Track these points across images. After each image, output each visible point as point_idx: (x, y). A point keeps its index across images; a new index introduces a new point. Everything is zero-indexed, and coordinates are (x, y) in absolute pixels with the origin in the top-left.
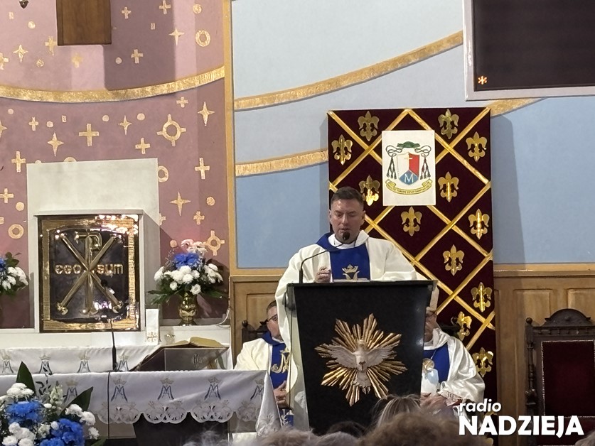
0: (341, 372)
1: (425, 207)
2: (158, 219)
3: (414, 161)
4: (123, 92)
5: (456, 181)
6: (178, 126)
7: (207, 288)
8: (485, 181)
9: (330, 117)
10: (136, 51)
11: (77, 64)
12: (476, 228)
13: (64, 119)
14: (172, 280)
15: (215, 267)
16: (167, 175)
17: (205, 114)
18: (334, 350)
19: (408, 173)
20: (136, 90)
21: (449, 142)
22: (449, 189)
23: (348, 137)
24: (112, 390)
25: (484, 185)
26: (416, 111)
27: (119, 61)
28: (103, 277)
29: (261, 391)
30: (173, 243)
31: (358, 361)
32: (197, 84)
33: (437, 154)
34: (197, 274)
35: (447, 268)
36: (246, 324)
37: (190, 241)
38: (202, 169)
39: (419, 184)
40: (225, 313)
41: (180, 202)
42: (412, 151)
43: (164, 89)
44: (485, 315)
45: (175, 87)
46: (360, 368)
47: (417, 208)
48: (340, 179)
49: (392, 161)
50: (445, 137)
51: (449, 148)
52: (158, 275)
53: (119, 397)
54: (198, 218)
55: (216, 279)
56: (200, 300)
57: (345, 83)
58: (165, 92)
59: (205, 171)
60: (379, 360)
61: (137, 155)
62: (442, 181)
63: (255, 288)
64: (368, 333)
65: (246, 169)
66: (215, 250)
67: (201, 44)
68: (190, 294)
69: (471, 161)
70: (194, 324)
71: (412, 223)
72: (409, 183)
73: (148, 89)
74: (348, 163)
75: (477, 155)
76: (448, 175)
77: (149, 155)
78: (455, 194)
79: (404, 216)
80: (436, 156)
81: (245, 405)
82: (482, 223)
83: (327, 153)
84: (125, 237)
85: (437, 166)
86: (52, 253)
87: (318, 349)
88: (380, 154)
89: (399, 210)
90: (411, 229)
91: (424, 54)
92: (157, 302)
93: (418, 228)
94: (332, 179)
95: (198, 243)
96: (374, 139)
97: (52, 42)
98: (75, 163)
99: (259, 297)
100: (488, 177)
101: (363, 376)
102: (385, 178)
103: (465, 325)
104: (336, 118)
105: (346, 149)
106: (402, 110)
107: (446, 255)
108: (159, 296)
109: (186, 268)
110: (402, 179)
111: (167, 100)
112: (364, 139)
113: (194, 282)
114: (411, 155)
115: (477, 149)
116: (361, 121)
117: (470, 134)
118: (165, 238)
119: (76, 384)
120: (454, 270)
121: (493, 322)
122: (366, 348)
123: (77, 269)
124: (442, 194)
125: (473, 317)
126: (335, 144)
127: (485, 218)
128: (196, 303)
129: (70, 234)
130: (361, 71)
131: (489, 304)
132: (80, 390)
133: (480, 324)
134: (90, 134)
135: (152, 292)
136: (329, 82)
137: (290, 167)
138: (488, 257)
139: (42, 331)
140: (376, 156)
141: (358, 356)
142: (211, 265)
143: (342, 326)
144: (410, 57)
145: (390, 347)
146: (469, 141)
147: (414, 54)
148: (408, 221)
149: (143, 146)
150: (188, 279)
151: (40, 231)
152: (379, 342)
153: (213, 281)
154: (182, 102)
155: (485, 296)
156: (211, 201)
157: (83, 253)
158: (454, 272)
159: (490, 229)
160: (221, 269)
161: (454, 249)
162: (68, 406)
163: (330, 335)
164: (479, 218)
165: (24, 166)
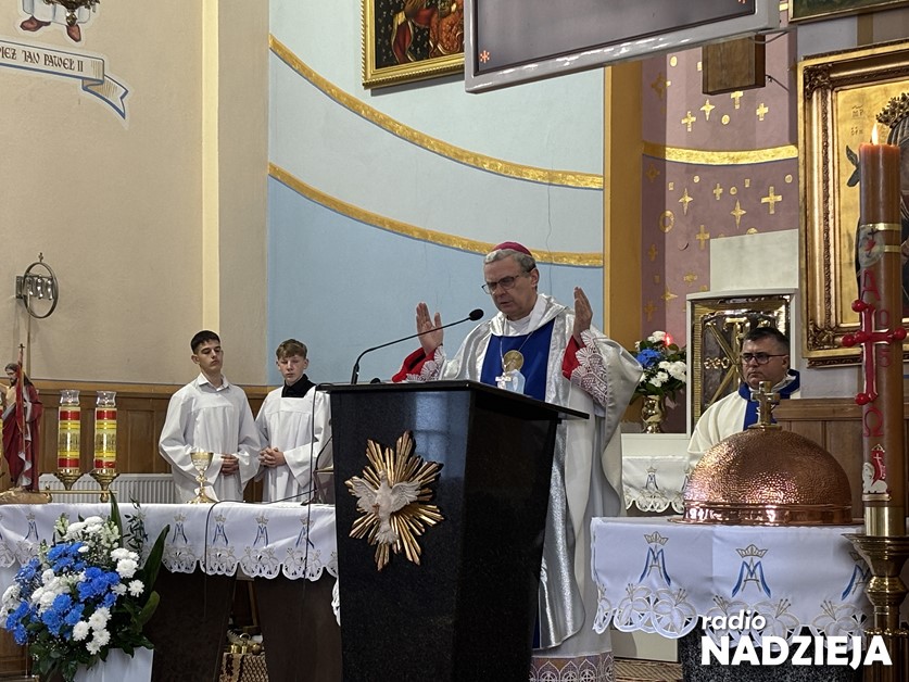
0: (370, 518)
11: (761, 117)
13: (747, 184)
53: (221, 540)
97: (738, 94)
98: (757, 235)
119: (183, 519)
123: (725, 362)
129: (719, 320)
143: (374, 449)
151: (692, 319)
152: (413, 474)
157: (730, 344)
163: (363, 463)
165: (708, 241)
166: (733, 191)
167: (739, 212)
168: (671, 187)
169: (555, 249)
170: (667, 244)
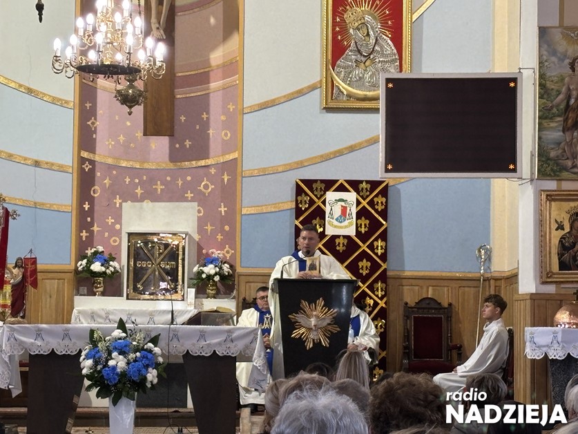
0: (303, 330)
1: (349, 236)
2: (196, 237)
3: (344, 210)
4: (179, 164)
5: (367, 222)
6: (210, 184)
7: (223, 277)
8: (384, 223)
9: (297, 183)
10: (187, 141)
11: (154, 147)
12: (378, 249)
13: (145, 178)
14: (203, 272)
15: (228, 266)
16: (202, 212)
17: (226, 178)
18: (300, 318)
19: (340, 216)
20: (186, 163)
21: (364, 199)
22: (363, 226)
23: (307, 194)
24: (171, 335)
25: (383, 225)
26: (346, 181)
27: (177, 146)
28: (164, 269)
29: (256, 339)
30: (204, 251)
31: (313, 325)
32: (222, 161)
33: (357, 206)
34: (218, 270)
35: (361, 271)
36: (244, 299)
37: (214, 250)
38: (223, 209)
39: (346, 223)
40: (233, 292)
41: (209, 228)
42: (343, 204)
43: (202, 163)
44: (381, 299)
45: (209, 162)
46: (314, 328)
47: (345, 237)
48: (301, 219)
49: (331, 209)
50: (362, 197)
51: (364, 203)
52: (195, 269)
53: (175, 340)
54: (219, 237)
55: (229, 273)
56: (219, 284)
57: (306, 164)
58: (203, 165)
59: (225, 211)
60: (325, 324)
61: (186, 200)
62: (359, 221)
63: (251, 279)
64: (319, 308)
65: (247, 210)
66: (228, 256)
67: (225, 138)
68: (214, 281)
69: (376, 211)
70: (215, 298)
71: (341, 245)
72: (341, 222)
73: (194, 162)
74: (306, 209)
75: (380, 208)
76: (363, 218)
77: (193, 200)
78: (367, 229)
79: (337, 241)
80: (357, 207)
81: (247, 347)
82: (381, 246)
83: (294, 203)
84: (178, 246)
85: (357, 213)
86: (136, 254)
87: (290, 316)
88: (325, 204)
89: (334, 237)
90: (341, 248)
91: (352, 149)
92: (194, 285)
93: (344, 248)
94: (297, 218)
95: (219, 252)
96: (322, 196)
97: (140, 134)
98: (150, 204)
99: (252, 284)
100: (386, 220)
101: (315, 333)
102: (327, 219)
103: (370, 304)
104: (300, 183)
105: (305, 201)
106: (338, 180)
107: (360, 264)
108: (195, 281)
109: (211, 266)
110: (337, 220)
111: (204, 169)
112: (316, 196)
113: (216, 274)
114: (342, 206)
115: (380, 204)
116: (314, 186)
117: (376, 196)
118: (200, 248)
119: (151, 331)
120: (364, 272)
121: (385, 303)
122: (317, 317)
123: (149, 264)
124: (359, 229)
125: (374, 300)
126: (299, 198)
127: (383, 244)
128: (216, 286)
129: (146, 243)
130: (316, 157)
131: (383, 293)
132: (153, 335)
133: (378, 304)
134: (160, 187)
135: (191, 279)
136: (297, 163)
137: (273, 210)
138: (384, 266)
139: (128, 299)
140: (323, 206)
141: (313, 321)
142: (226, 265)
143: (304, 304)
144: (344, 150)
145: (331, 317)
146: (376, 199)
147: (346, 148)
148: (339, 243)
149: (189, 195)
150: (212, 272)
151: (129, 242)
152: (325, 314)
153: (227, 274)
154: (213, 171)
155: (382, 289)
156: (227, 228)
157: (153, 256)
158: (364, 274)
159: (386, 250)
160: (231, 267)
161: (365, 260)
162: (146, 344)
163: (298, 309)
164: (380, 243)
165: (121, 204)
166: (137, 181)
167: (139, 191)
168: (98, 174)
169: (38, 200)
170: (95, 203)
